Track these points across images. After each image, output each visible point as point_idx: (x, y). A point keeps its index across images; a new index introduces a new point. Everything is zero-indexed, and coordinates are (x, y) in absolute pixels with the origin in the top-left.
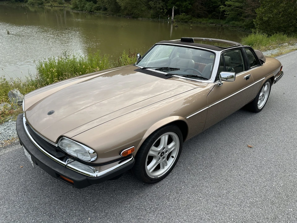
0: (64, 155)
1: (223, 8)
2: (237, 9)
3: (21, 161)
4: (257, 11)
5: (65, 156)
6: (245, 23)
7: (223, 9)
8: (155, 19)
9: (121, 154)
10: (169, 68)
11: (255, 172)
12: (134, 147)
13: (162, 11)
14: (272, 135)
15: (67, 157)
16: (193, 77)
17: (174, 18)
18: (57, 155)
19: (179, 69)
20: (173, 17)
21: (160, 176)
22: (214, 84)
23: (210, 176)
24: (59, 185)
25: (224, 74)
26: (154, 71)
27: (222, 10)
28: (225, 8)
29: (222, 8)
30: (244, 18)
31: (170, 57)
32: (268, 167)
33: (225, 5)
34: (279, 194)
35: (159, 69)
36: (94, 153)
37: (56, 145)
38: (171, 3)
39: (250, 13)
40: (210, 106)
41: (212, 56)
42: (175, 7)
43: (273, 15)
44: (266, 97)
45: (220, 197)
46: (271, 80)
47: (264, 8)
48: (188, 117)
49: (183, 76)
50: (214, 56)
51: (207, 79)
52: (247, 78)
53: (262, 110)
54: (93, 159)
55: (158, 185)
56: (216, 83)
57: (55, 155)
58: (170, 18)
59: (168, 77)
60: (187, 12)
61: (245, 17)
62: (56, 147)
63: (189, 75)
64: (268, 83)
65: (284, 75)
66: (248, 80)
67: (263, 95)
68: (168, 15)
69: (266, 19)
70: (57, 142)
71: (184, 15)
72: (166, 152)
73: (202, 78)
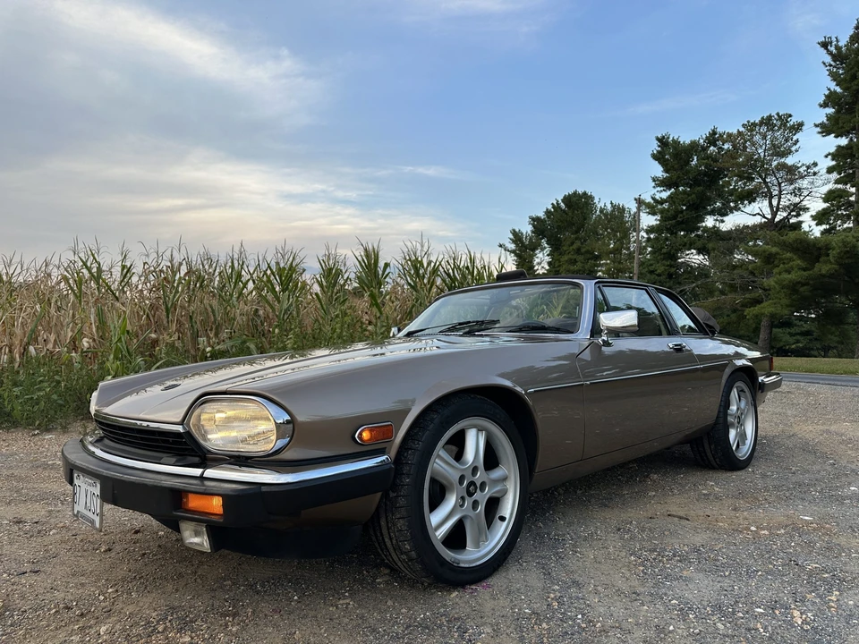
9: (356, 436)
10: (473, 322)
12: (390, 423)
21: (467, 566)
22: (592, 342)
25: (609, 316)
35: (449, 329)
37: (182, 430)
41: (573, 291)
48: (532, 390)
49: (510, 332)
50: (578, 291)
51: (570, 332)
52: (677, 350)
54: (280, 443)
56: (595, 341)
57: (171, 463)
63: (524, 327)
64: (741, 384)
66: (681, 354)
67: (739, 421)
72: (483, 485)
73: (558, 329)
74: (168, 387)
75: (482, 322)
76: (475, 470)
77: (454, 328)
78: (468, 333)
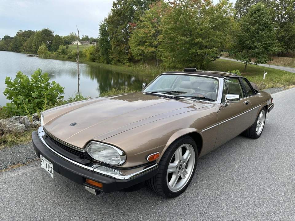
0: (89, 161)
5: (91, 163)
9: (148, 158)
10: (177, 91)
12: (158, 152)
15: (92, 163)
16: (200, 99)
18: (82, 161)
19: (187, 92)
22: (221, 105)
25: (229, 97)
26: (164, 94)
35: (168, 93)
37: (83, 151)
40: (220, 123)
41: (216, 82)
44: (263, 123)
46: (265, 109)
48: (203, 131)
49: (192, 98)
50: (217, 82)
52: (247, 104)
53: (261, 136)
54: (121, 162)
56: (222, 105)
57: (80, 162)
59: (177, 98)
62: (82, 153)
63: (197, 97)
64: (263, 110)
65: (274, 106)
66: (248, 105)
67: (260, 122)
70: (84, 148)
73: (209, 99)
74: (73, 125)
75: (181, 92)
77: (170, 93)
78: (176, 97)
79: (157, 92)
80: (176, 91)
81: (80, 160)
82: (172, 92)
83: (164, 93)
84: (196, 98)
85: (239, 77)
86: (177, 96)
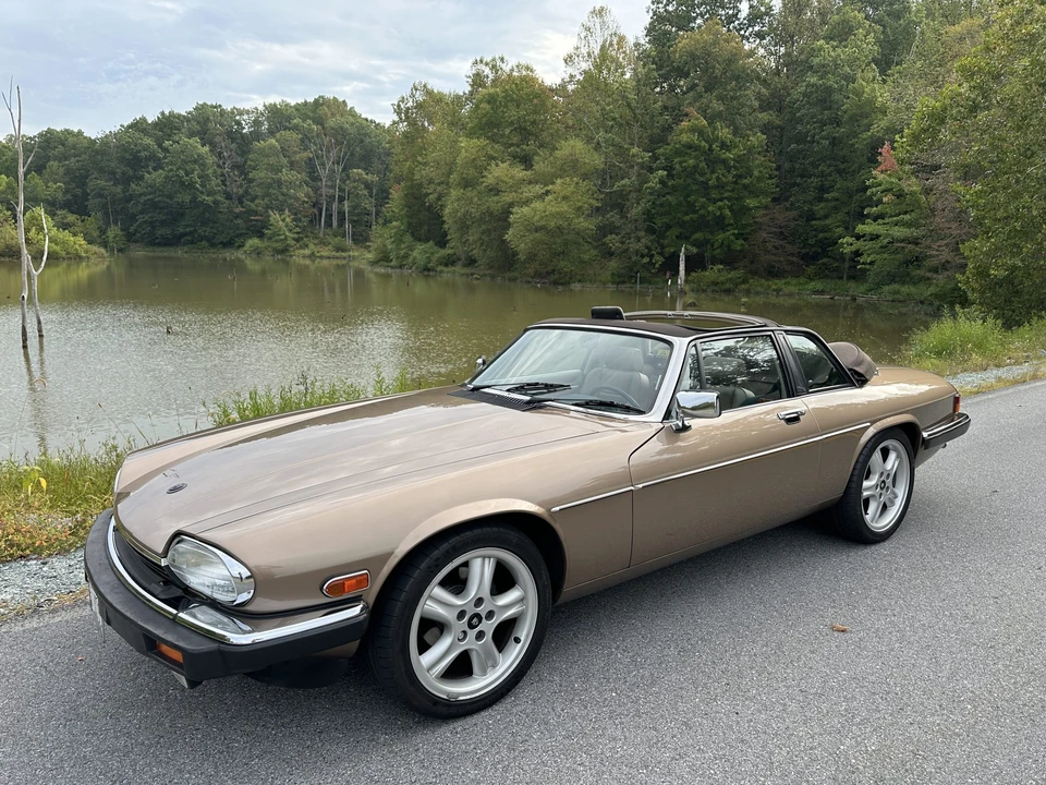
0: (179, 593)
1: (851, 245)
2: (902, 245)
3: (86, 643)
4: (965, 249)
6: (932, 289)
7: (853, 248)
8: (622, 287)
9: (325, 587)
11: (793, 706)
12: (366, 572)
13: (646, 260)
14: (898, 609)
15: (190, 599)
17: (686, 281)
18: (162, 591)
19: (568, 387)
20: (683, 278)
21: (468, 697)
22: (662, 426)
23: (638, 710)
24: (168, 710)
27: (847, 250)
28: (859, 244)
29: (847, 244)
30: (929, 275)
31: (582, 370)
32: (845, 697)
33: (858, 237)
34: (853, 773)
35: (516, 388)
36: (247, 578)
37: (163, 563)
38: (677, 237)
39: (946, 255)
40: (641, 486)
42: (689, 247)
43: (1022, 261)
45: (647, 767)
47: (989, 238)
48: (557, 509)
49: (576, 405)
50: (668, 352)
51: (640, 412)
52: (790, 418)
54: (243, 598)
55: (459, 725)
56: (668, 425)
57: (156, 593)
58: (675, 282)
59: (534, 405)
60: (730, 260)
61: (935, 270)
62: (160, 566)
63: (592, 402)
64: (894, 442)
66: (795, 425)
67: (884, 485)
68: (668, 274)
69: (1002, 273)
70: (165, 554)
71: (719, 271)
72: (490, 615)
73: (628, 408)
74: (174, 490)
75: (552, 386)
76: (479, 602)
77: (520, 389)
78: (529, 402)
79: (489, 387)
80: (537, 384)
81: (158, 590)
82: (528, 385)
83: (508, 391)
84: (587, 404)
85: (772, 331)
86: (535, 397)
